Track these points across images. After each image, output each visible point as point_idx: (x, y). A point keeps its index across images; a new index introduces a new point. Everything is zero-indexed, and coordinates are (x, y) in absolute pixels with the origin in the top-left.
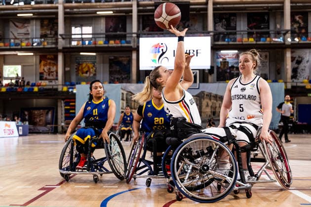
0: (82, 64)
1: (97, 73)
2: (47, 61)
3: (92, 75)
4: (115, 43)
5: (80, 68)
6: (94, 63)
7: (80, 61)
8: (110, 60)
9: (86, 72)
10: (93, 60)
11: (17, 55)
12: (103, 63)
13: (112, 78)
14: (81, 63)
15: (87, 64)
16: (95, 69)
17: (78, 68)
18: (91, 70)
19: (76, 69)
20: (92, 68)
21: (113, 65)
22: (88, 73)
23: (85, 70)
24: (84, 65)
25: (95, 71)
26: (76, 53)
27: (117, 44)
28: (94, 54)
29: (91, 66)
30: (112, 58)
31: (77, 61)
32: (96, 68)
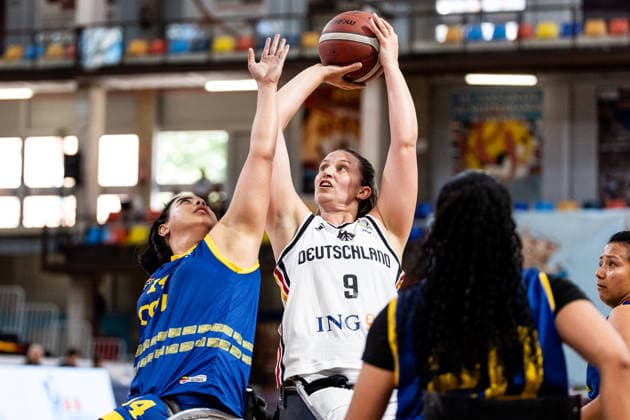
0: (479, 127)
1: (546, 163)
2: (330, 113)
3: (521, 172)
4: (609, 31)
5: (472, 141)
6: (532, 119)
7: (475, 109)
8: (603, 105)
9: (499, 160)
10: (528, 107)
11: (201, 89)
12: (572, 117)
13: (613, 185)
14: (475, 120)
15: (500, 126)
16: (533, 143)
17: (465, 140)
18: (521, 150)
19: (456, 144)
20: (524, 140)
21: (617, 126)
22: (508, 164)
23: (493, 149)
24: (489, 129)
25: (538, 153)
26: (450, 78)
27: (619, 33)
28: (528, 80)
29: (518, 130)
30: (613, 95)
31: (460, 110)
32: (541, 141)
